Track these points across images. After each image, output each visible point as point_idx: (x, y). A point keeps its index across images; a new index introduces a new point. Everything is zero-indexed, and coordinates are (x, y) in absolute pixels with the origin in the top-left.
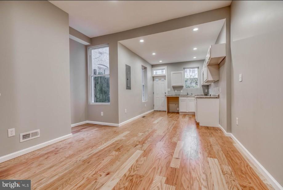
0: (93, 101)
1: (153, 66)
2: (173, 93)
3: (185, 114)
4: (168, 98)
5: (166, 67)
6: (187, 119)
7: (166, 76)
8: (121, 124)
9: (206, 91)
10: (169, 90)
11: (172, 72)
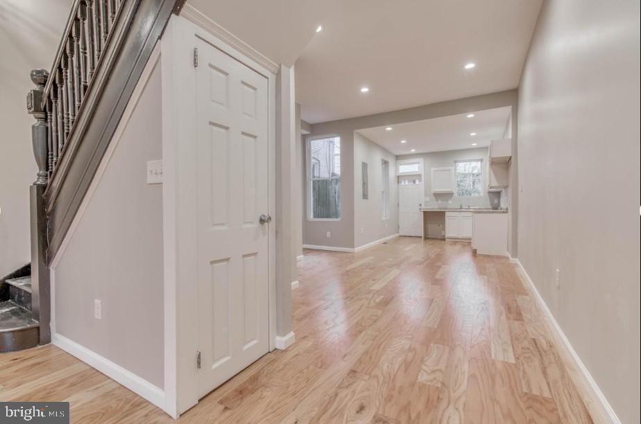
0: (312, 217)
1: (398, 157)
2: (435, 206)
3: (455, 241)
4: (425, 212)
5: (422, 159)
6: (458, 247)
7: (423, 176)
8: (357, 249)
9: (496, 201)
10: (428, 199)
11: (432, 169)
